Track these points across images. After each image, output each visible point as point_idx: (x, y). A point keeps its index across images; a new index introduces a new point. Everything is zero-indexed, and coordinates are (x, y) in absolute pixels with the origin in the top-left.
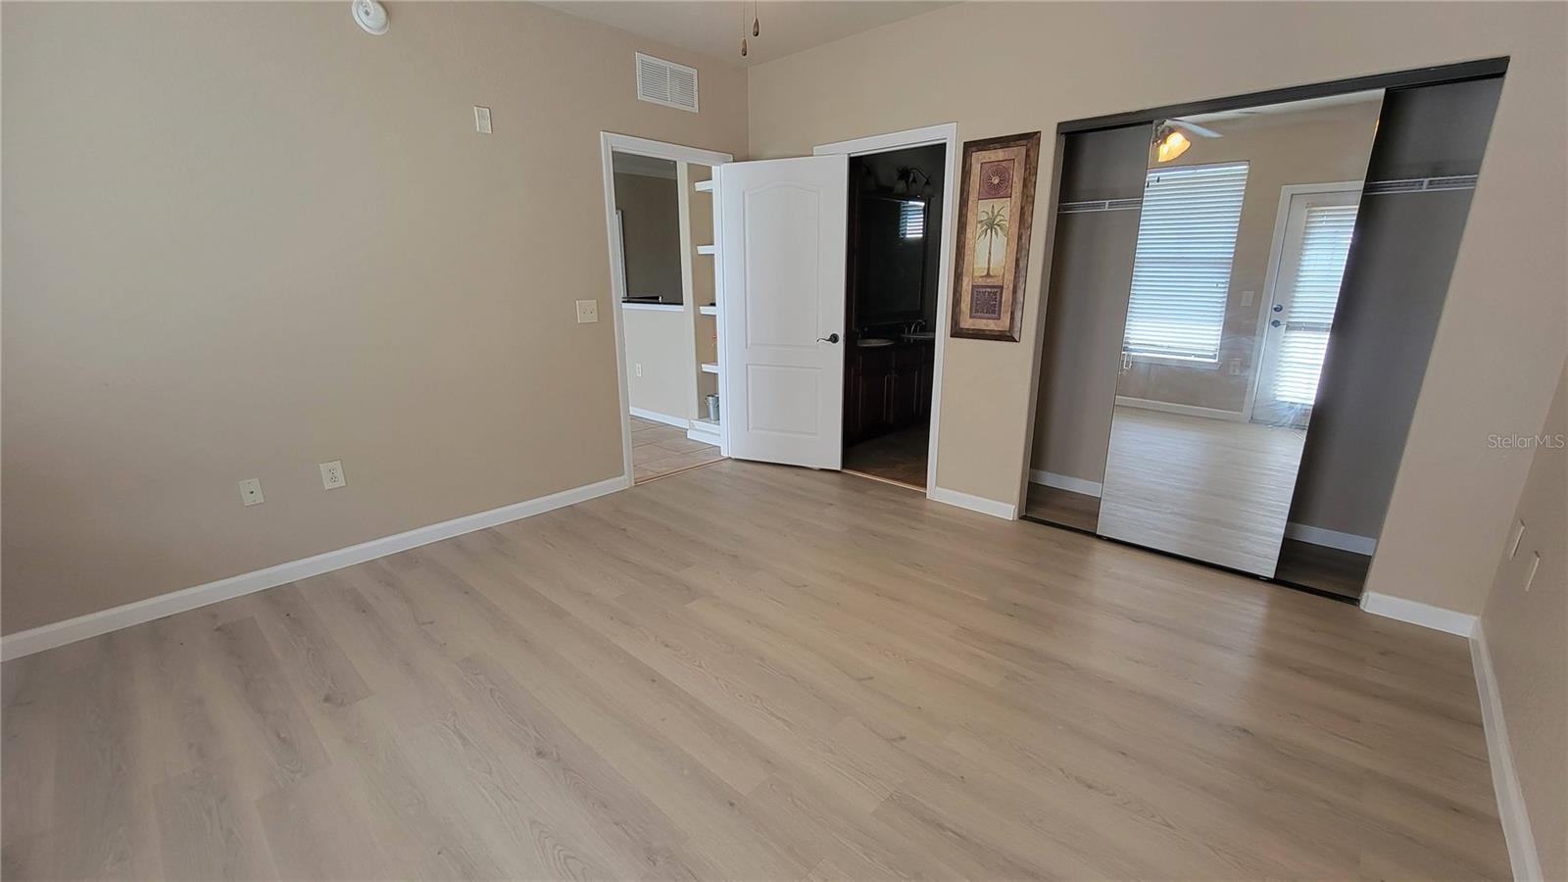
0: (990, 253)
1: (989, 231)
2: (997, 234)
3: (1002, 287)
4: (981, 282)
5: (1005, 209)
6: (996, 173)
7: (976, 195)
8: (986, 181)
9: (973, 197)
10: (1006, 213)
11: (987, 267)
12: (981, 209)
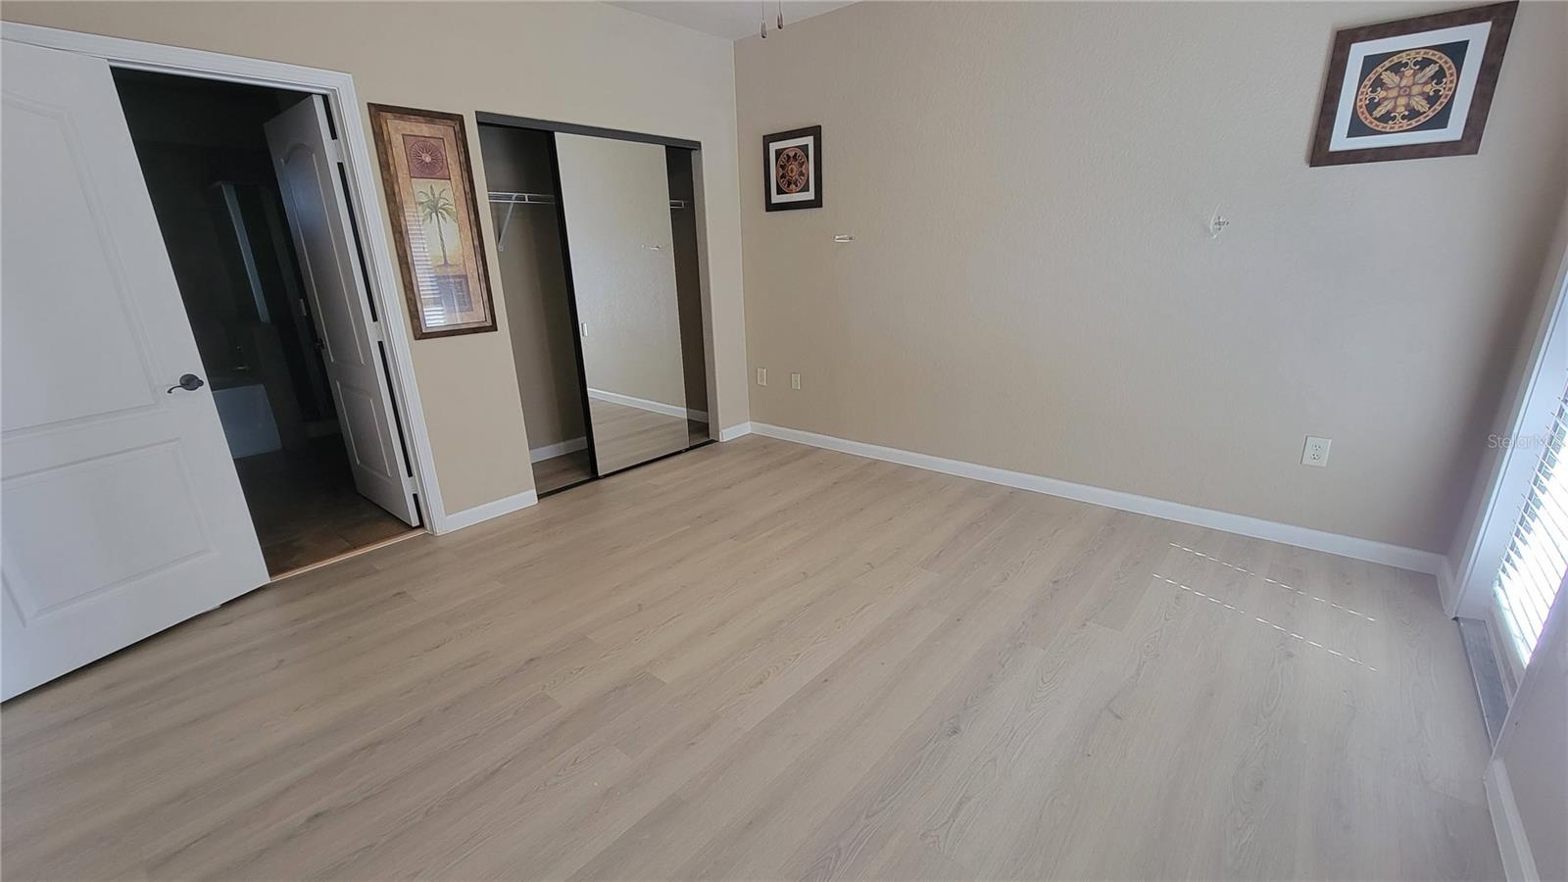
0: (442, 239)
1: (434, 214)
2: (444, 218)
3: (466, 277)
4: (440, 272)
5: (448, 191)
6: (428, 150)
7: (406, 171)
8: (414, 157)
9: (402, 174)
10: (449, 195)
11: (442, 254)
12: (417, 191)
